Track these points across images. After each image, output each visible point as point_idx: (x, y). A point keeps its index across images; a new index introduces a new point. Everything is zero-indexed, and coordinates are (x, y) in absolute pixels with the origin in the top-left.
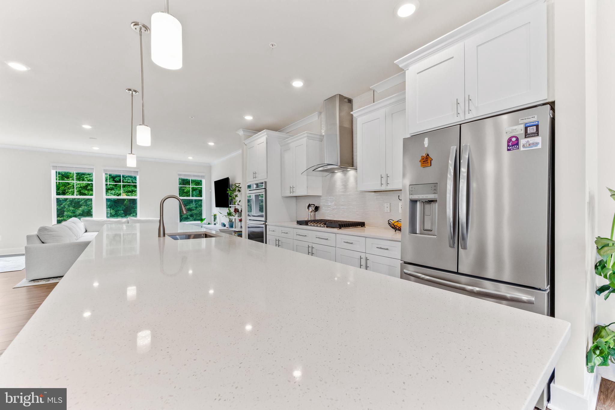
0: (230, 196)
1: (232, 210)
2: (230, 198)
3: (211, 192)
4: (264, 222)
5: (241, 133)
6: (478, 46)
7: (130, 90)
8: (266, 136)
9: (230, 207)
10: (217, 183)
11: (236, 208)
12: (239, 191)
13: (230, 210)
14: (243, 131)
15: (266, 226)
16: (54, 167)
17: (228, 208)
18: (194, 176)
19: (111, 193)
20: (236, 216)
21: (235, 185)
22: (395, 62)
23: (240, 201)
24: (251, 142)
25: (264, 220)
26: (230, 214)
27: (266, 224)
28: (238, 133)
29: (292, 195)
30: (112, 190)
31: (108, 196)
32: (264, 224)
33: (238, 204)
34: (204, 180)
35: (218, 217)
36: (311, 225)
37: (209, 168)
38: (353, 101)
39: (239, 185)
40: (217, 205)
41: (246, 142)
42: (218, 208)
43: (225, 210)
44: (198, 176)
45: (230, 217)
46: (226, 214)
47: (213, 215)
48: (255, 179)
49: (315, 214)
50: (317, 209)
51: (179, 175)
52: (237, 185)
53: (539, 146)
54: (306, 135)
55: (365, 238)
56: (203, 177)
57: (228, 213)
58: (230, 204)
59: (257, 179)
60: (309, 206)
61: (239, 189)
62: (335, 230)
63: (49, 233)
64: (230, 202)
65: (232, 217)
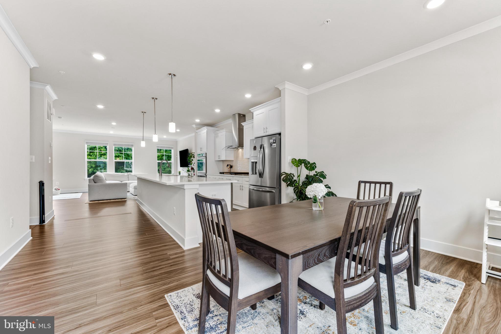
0: (189, 160)
1: (190, 168)
2: (189, 161)
3: (177, 157)
4: (205, 174)
5: (194, 126)
6: (269, 111)
7: (143, 112)
8: (207, 130)
9: (189, 167)
10: (181, 152)
11: (192, 167)
12: (194, 157)
13: (189, 169)
14: (196, 125)
15: (206, 175)
16: (87, 143)
17: (187, 168)
18: (167, 147)
19: (104, 158)
20: (192, 172)
21: (192, 154)
22: (250, 110)
23: (194, 163)
24: (199, 132)
25: (205, 173)
26: (188, 171)
27: (206, 174)
28: (193, 126)
29: (219, 160)
30: (104, 155)
31: (102, 159)
32: (205, 175)
33: (193, 165)
34: (173, 150)
35: (181, 173)
36: (225, 174)
37: (176, 142)
38: (246, 116)
39: (194, 153)
40: (181, 166)
41: (197, 131)
42: (182, 168)
43: (186, 169)
44: (169, 147)
45: (189, 173)
46: (187, 171)
47: (178, 171)
48: (201, 151)
49: (230, 169)
50: (231, 167)
51: (158, 147)
52: (193, 154)
53: (275, 146)
54: (225, 130)
55: (242, 178)
56: (172, 148)
57: (187, 170)
58: (189, 165)
59: (202, 151)
60: (228, 165)
61: (194, 156)
62: (233, 175)
63: (99, 178)
64: (189, 164)
65: (190, 173)
